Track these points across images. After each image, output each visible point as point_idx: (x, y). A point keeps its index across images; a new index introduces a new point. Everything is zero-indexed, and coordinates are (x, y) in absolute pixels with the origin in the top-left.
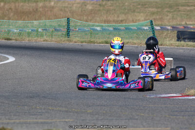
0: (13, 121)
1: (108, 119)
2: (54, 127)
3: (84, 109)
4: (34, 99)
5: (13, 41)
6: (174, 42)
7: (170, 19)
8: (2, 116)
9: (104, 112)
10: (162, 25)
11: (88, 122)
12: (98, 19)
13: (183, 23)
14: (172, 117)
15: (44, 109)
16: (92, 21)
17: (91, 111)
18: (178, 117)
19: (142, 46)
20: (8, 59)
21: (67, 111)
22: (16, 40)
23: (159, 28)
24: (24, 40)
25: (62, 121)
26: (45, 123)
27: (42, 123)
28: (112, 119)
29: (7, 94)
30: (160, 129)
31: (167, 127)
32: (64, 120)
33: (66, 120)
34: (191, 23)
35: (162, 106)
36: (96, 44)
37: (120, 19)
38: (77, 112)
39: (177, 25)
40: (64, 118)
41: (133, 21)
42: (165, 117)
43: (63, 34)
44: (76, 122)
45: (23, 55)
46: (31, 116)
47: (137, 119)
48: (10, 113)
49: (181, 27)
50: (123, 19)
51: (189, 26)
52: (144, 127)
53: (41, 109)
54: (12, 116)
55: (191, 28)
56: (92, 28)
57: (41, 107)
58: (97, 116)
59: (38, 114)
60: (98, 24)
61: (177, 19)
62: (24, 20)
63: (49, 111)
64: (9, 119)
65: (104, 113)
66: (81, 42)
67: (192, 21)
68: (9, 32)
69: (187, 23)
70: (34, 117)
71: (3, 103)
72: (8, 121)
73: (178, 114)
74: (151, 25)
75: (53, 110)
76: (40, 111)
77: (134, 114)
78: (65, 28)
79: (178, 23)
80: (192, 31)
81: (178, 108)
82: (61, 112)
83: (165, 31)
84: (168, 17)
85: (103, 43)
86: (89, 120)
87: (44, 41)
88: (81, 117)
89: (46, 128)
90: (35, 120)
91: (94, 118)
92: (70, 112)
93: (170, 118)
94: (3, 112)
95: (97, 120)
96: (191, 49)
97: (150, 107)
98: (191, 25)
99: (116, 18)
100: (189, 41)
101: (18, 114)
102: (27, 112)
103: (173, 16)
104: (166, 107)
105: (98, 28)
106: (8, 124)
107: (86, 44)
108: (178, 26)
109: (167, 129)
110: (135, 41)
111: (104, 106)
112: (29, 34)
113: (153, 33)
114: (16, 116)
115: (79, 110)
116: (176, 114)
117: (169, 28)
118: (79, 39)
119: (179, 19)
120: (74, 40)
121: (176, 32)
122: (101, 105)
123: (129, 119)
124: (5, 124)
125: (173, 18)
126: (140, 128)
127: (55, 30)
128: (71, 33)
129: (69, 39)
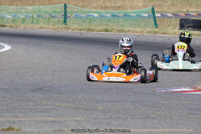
0: (19, 119)
1: (121, 118)
2: (65, 127)
3: (94, 106)
4: (37, 93)
5: (8, 28)
6: (178, 31)
7: (170, 5)
8: (7, 112)
9: (117, 109)
10: (162, 12)
11: (101, 122)
12: (94, 5)
13: (185, 10)
14: (191, 116)
15: (51, 105)
16: (88, 7)
17: (102, 108)
18: (198, 116)
19: (144, 34)
20: (4, 47)
21: (76, 108)
22: (11, 27)
23: (159, 15)
24: (19, 27)
25: (73, 120)
26: (54, 122)
27: (51, 122)
28: (127, 118)
29: (7, 87)
30: (182, 130)
31: (188, 128)
32: (74, 119)
33: (77, 119)
34: (192, 10)
35: (178, 102)
36: (95, 32)
37: (118, 5)
38: (86, 109)
39: (178, 12)
40: (74, 116)
41: (131, 7)
42: (184, 116)
43: (59, 21)
44: (89, 121)
45: (19, 43)
46: (38, 114)
47: (154, 118)
48: (14, 109)
49: (183, 14)
50: (120, 5)
51: (191, 13)
52: (163, 128)
53: (47, 105)
54: (18, 113)
55: (193, 16)
56: (89, 14)
57: (46, 102)
58: (109, 114)
59: (45, 110)
60: (94, 10)
61: (177, 6)
62: (17, 5)
63: (56, 107)
64: (15, 117)
65: (116, 111)
66: (80, 30)
67: (193, 8)
68: (3, 18)
69: (189, 10)
70: (41, 114)
71: (5, 97)
72: (14, 119)
73: (198, 113)
74: (153, 12)
75: (60, 106)
76: (46, 107)
77: (149, 112)
78: (61, 14)
79: (180, 10)
80: (195, 18)
81: (195, 105)
82: (70, 110)
83: (166, 18)
84: (168, 4)
85: (102, 31)
86: (102, 119)
87: (40, 28)
88: (93, 114)
89: (57, 128)
90: (43, 119)
91: (107, 117)
92: (79, 109)
93: (190, 117)
94: (6, 108)
95: (110, 118)
96: (196, 39)
97: (164, 104)
98: (193, 12)
99: (113, 4)
100: (194, 30)
101: (23, 111)
102: (33, 108)
103: (173, 3)
104: (181, 104)
105: (96, 15)
106: (14, 122)
107: (85, 32)
108: (179, 14)
109: (190, 130)
110: (137, 29)
111: (115, 102)
112: (24, 20)
113: (155, 21)
114: (22, 113)
115: (88, 107)
116: (195, 112)
117: (170, 15)
118: (77, 27)
119: (179, 5)
120: (72, 28)
121: (179, 20)
122: (112, 101)
123: (145, 119)
124: (11, 122)
125: (173, 4)
126: (159, 129)
127: (52, 17)
128: (68, 20)
129: (67, 26)
